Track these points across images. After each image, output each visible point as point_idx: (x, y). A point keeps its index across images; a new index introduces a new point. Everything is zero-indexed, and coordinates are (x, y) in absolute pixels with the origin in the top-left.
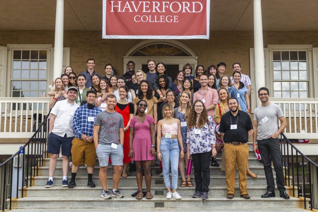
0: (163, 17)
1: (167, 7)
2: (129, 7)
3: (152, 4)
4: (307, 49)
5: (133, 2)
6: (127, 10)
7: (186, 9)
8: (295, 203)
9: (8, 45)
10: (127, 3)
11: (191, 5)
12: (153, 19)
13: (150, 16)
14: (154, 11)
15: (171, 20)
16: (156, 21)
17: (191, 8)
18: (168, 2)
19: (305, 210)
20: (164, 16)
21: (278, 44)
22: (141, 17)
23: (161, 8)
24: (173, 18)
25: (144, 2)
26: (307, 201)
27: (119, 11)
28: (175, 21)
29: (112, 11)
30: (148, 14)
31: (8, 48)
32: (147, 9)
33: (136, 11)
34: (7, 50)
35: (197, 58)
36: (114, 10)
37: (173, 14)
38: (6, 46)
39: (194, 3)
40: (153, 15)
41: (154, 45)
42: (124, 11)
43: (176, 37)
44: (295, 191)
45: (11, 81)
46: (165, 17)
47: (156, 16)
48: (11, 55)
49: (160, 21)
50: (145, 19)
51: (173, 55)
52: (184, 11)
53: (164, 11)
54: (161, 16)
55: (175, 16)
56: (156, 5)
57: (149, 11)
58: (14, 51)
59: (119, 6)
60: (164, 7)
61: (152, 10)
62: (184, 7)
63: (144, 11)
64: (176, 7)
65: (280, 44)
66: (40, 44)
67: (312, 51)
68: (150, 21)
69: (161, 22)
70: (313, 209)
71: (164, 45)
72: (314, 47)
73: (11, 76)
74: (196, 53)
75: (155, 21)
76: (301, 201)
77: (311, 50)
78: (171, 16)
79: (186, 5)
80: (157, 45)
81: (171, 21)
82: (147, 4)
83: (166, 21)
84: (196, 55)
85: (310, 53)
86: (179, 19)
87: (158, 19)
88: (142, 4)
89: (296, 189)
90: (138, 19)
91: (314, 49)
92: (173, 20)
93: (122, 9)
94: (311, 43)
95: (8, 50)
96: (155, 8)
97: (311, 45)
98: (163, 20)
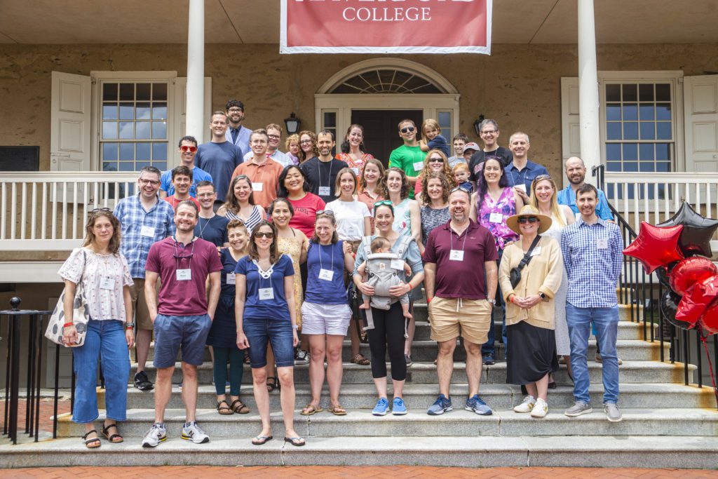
0: (399, 11)
4: (673, 79)
8: (666, 374)
9: (92, 72)
12: (380, 14)
13: (374, 9)
15: (417, 15)
16: (386, 19)
19: (687, 386)
20: (402, 9)
21: (616, 70)
22: (357, 10)
24: (420, 12)
26: (691, 369)
28: (423, 19)
30: (370, 5)
31: (92, 78)
34: (90, 82)
35: (458, 98)
37: (420, 5)
38: (88, 75)
40: (380, 6)
41: (375, 72)
43: (426, 49)
44: (665, 351)
45: (100, 142)
46: (405, 10)
47: (385, 9)
48: (99, 92)
49: (394, 18)
50: (364, 14)
51: (411, 90)
54: (396, 9)
55: (423, 9)
58: (105, 85)
65: (620, 69)
66: (153, 70)
67: (683, 83)
68: (374, 19)
69: (396, 19)
70: (703, 386)
71: (394, 71)
72: (686, 75)
73: (99, 134)
74: (456, 88)
75: (383, 18)
76: (677, 370)
77: (681, 80)
78: (417, 9)
80: (380, 71)
81: (417, 18)
83: (406, 18)
84: (455, 90)
85: (678, 87)
86: (431, 14)
87: (391, 14)
89: (667, 347)
90: (350, 14)
91: (687, 79)
92: (420, 16)
94: (681, 68)
95: (92, 83)
97: (681, 72)
98: (399, 17)
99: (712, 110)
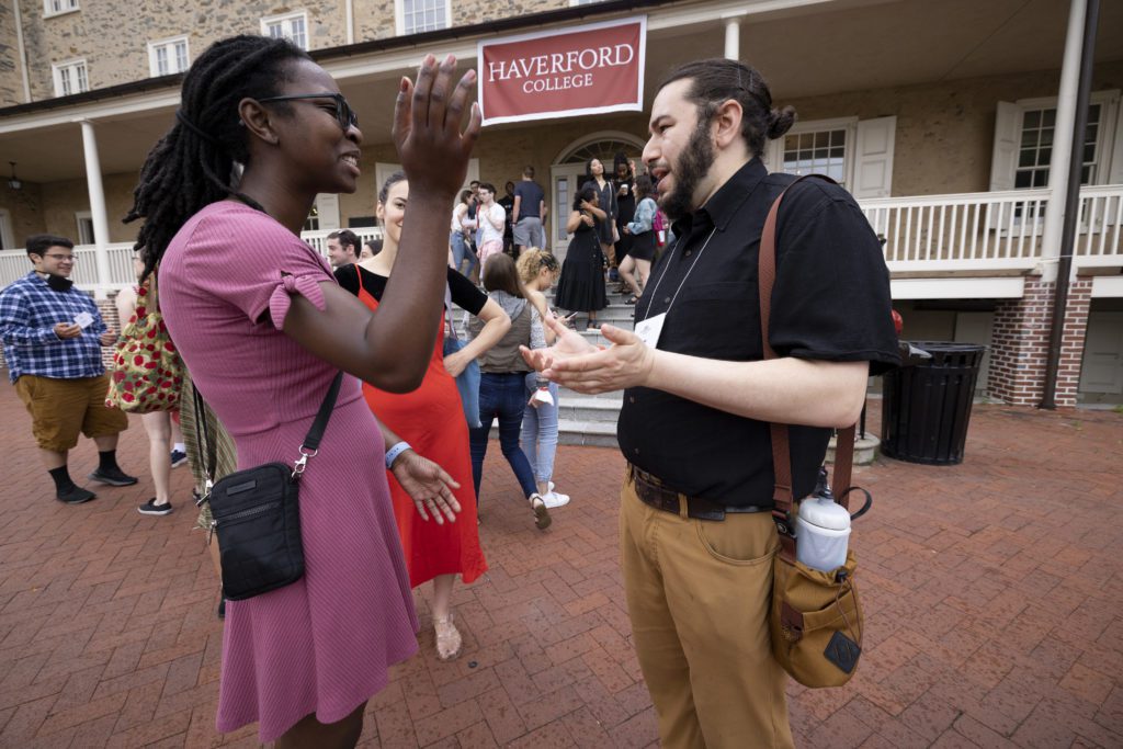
0: (567, 80)
1: (575, 60)
2: (516, 70)
3: (551, 59)
4: (848, 125)
5: (522, 61)
6: (514, 74)
7: (605, 61)
10: (514, 63)
11: (614, 50)
12: (552, 84)
13: (548, 80)
14: (554, 71)
15: (581, 82)
16: (557, 88)
17: (613, 58)
18: (577, 53)
20: (569, 77)
22: (534, 83)
23: (564, 65)
24: (584, 79)
25: (539, 59)
27: (502, 77)
28: (586, 84)
29: (492, 79)
30: (543, 77)
32: (543, 69)
33: (527, 73)
36: (494, 78)
37: (584, 72)
39: (618, 47)
40: (552, 76)
42: (508, 77)
47: (557, 79)
49: (563, 86)
50: (539, 86)
52: (602, 65)
53: (569, 69)
54: (565, 78)
55: (587, 75)
56: (557, 59)
57: (547, 72)
59: (502, 70)
60: (569, 61)
61: (551, 69)
62: (602, 57)
63: (539, 73)
64: (588, 59)
67: (857, 127)
68: (548, 89)
69: (565, 87)
72: (860, 119)
75: (555, 87)
77: (855, 125)
78: (581, 76)
79: (606, 53)
81: (581, 84)
82: (542, 61)
83: (572, 85)
85: (852, 133)
86: (593, 79)
87: (561, 83)
88: (536, 61)
90: (530, 87)
91: (861, 124)
93: (505, 75)
94: (856, 114)
96: (557, 67)
97: (857, 118)
98: (567, 85)
99: (882, 149)
